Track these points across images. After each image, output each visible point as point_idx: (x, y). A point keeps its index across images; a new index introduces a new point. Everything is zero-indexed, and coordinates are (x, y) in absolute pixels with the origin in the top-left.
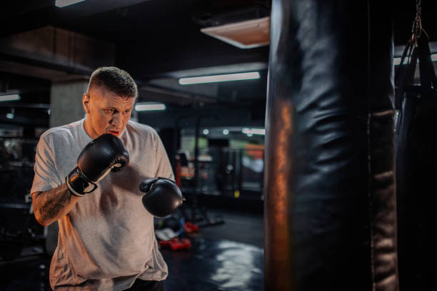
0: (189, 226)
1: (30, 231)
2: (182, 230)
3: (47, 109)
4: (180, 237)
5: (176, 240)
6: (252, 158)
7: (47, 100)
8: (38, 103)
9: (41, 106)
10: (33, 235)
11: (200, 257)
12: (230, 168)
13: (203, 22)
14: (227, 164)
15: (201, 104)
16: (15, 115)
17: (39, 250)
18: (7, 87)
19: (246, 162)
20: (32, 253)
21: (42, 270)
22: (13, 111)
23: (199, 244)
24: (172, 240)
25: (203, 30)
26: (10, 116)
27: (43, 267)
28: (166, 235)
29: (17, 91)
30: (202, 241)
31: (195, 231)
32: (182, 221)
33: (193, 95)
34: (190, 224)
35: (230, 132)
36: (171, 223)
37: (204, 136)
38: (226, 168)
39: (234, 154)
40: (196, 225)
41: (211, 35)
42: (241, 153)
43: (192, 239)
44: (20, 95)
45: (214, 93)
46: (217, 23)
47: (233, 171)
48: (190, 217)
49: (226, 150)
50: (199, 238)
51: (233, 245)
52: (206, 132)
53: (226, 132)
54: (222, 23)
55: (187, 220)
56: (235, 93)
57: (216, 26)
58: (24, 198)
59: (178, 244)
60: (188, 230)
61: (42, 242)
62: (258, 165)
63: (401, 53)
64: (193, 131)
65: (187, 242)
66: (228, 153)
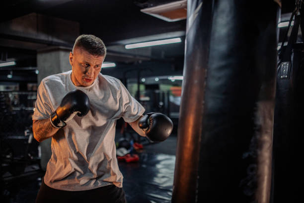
0: (136, 146)
1: (29, 155)
2: (132, 148)
3: (35, 70)
4: (130, 153)
5: (129, 155)
6: (175, 96)
7: (35, 64)
8: (29, 66)
9: (30, 68)
10: (32, 158)
11: (144, 166)
12: (161, 104)
13: (141, 5)
14: (159, 101)
15: (140, 62)
16: (13, 75)
17: (36, 167)
18: (7, 57)
19: (172, 99)
20: (32, 170)
21: (40, 181)
22: (11, 73)
23: (144, 157)
24: (126, 155)
25: (142, 10)
26: (10, 76)
27: (40, 179)
28: (122, 152)
29: (13, 59)
30: (146, 155)
31: (141, 149)
32: (132, 142)
33: (135, 56)
34: (137, 144)
35: (160, 80)
36: (124, 144)
37: (143, 83)
38: (159, 104)
39: (163, 94)
40: (141, 145)
41: (147, 13)
42: (169, 93)
43: (139, 154)
44: (16, 62)
45: (149, 54)
46: (152, 5)
47: (163, 106)
48: (137, 139)
49: (157, 91)
50: (144, 153)
51: (167, 157)
52: (143, 80)
53: (157, 79)
54: (156, 5)
55: (135, 141)
56: (163, 53)
57: (151, 7)
58: (24, 133)
59: (130, 158)
60: (136, 148)
61: (38, 162)
62: (178, 101)
63: (289, 18)
64: (136, 80)
65: (137, 156)
66: (159, 94)
